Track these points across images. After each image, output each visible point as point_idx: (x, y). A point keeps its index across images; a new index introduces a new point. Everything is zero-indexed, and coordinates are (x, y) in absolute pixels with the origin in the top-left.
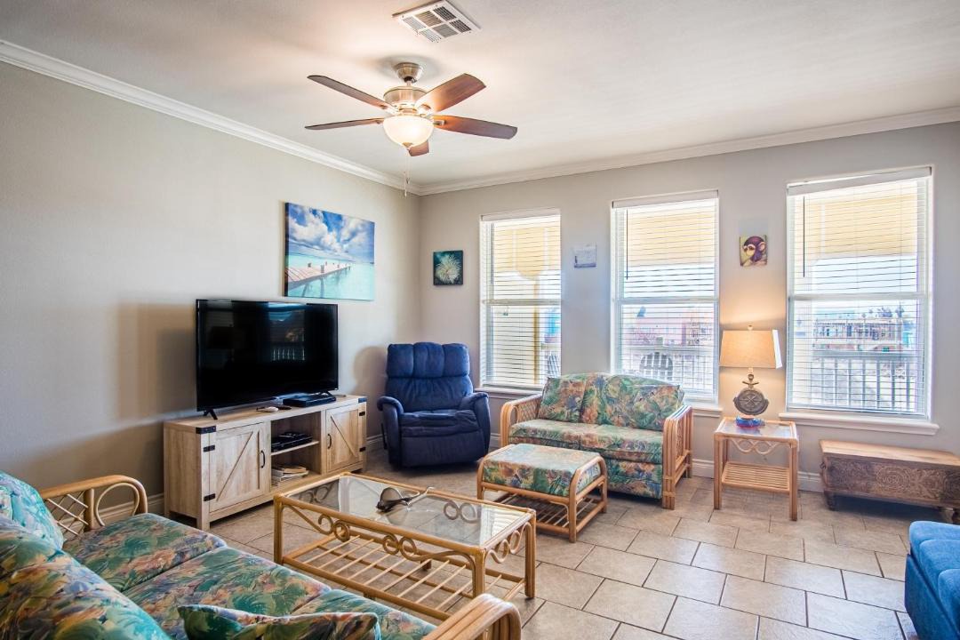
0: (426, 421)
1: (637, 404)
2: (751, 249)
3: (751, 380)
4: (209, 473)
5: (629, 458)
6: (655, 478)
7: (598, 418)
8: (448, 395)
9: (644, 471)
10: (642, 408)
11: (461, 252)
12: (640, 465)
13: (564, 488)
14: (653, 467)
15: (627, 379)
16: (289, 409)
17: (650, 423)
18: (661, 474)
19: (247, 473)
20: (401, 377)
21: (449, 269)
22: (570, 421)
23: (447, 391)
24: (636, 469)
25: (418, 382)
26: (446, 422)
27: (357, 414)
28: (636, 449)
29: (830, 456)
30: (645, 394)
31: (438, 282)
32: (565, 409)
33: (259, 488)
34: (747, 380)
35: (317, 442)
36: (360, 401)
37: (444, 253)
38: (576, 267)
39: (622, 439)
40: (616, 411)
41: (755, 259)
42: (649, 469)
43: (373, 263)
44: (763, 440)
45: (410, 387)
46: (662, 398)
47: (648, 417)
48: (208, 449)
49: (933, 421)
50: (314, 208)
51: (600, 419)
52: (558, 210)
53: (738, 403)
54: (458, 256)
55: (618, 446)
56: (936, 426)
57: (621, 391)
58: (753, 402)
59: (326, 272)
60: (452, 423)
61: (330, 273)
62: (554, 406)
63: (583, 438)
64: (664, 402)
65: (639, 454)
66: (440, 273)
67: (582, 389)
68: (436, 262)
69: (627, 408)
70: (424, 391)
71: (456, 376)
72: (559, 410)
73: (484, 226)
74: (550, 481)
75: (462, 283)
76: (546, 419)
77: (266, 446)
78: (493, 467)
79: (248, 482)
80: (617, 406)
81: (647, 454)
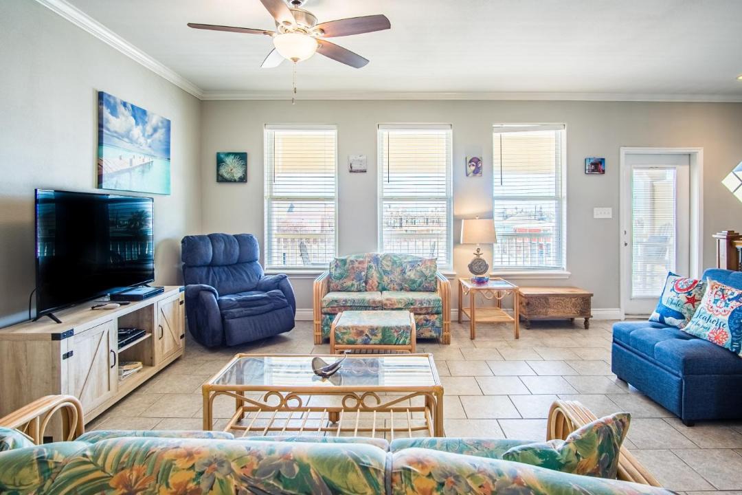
0: (242, 303)
1: (408, 273)
2: (473, 165)
3: (478, 252)
4: (68, 382)
5: (420, 312)
6: (438, 324)
7: (378, 286)
8: (247, 280)
9: (430, 320)
10: (413, 276)
11: (245, 154)
12: (428, 317)
13: (407, 338)
14: (436, 316)
15: (395, 256)
16: (128, 304)
17: (419, 286)
18: (441, 320)
19: (99, 376)
20: (200, 266)
21: (232, 168)
22: (360, 291)
23: (244, 275)
24: (425, 320)
25: (216, 269)
26: (260, 302)
27: (178, 303)
28: (425, 305)
29: (527, 297)
30: (413, 266)
31: (221, 179)
32: (354, 282)
33: (109, 390)
34: (476, 252)
35: (150, 335)
36: (180, 291)
37: (228, 154)
38: (351, 171)
39: (413, 299)
40: (391, 281)
41: (476, 172)
42: (434, 318)
43: (169, 159)
44: (489, 290)
45: (211, 275)
46: (427, 268)
47: (418, 282)
48: (68, 355)
49: (567, 270)
50: (124, 101)
51: (380, 288)
52: (335, 126)
53: (471, 267)
54: (242, 157)
55: (412, 304)
56: (569, 273)
57: (392, 265)
58: (480, 266)
59: (134, 165)
60: (266, 302)
61: (136, 167)
62: (345, 280)
63: (385, 302)
64: (428, 270)
65: (427, 308)
66: (224, 171)
67: (366, 265)
68: (220, 162)
69: (399, 277)
70: (224, 277)
71: (248, 262)
72: (349, 283)
73: (267, 132)
74: (396, 334)
75: (246, 181)
76: (339, 291)
77: (114, 344)
78: (345, 331)
79: (100, 384)
80: (391, 277)
81: (433, 307)
